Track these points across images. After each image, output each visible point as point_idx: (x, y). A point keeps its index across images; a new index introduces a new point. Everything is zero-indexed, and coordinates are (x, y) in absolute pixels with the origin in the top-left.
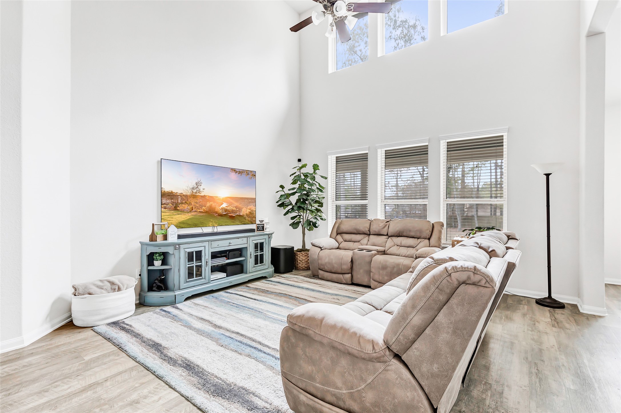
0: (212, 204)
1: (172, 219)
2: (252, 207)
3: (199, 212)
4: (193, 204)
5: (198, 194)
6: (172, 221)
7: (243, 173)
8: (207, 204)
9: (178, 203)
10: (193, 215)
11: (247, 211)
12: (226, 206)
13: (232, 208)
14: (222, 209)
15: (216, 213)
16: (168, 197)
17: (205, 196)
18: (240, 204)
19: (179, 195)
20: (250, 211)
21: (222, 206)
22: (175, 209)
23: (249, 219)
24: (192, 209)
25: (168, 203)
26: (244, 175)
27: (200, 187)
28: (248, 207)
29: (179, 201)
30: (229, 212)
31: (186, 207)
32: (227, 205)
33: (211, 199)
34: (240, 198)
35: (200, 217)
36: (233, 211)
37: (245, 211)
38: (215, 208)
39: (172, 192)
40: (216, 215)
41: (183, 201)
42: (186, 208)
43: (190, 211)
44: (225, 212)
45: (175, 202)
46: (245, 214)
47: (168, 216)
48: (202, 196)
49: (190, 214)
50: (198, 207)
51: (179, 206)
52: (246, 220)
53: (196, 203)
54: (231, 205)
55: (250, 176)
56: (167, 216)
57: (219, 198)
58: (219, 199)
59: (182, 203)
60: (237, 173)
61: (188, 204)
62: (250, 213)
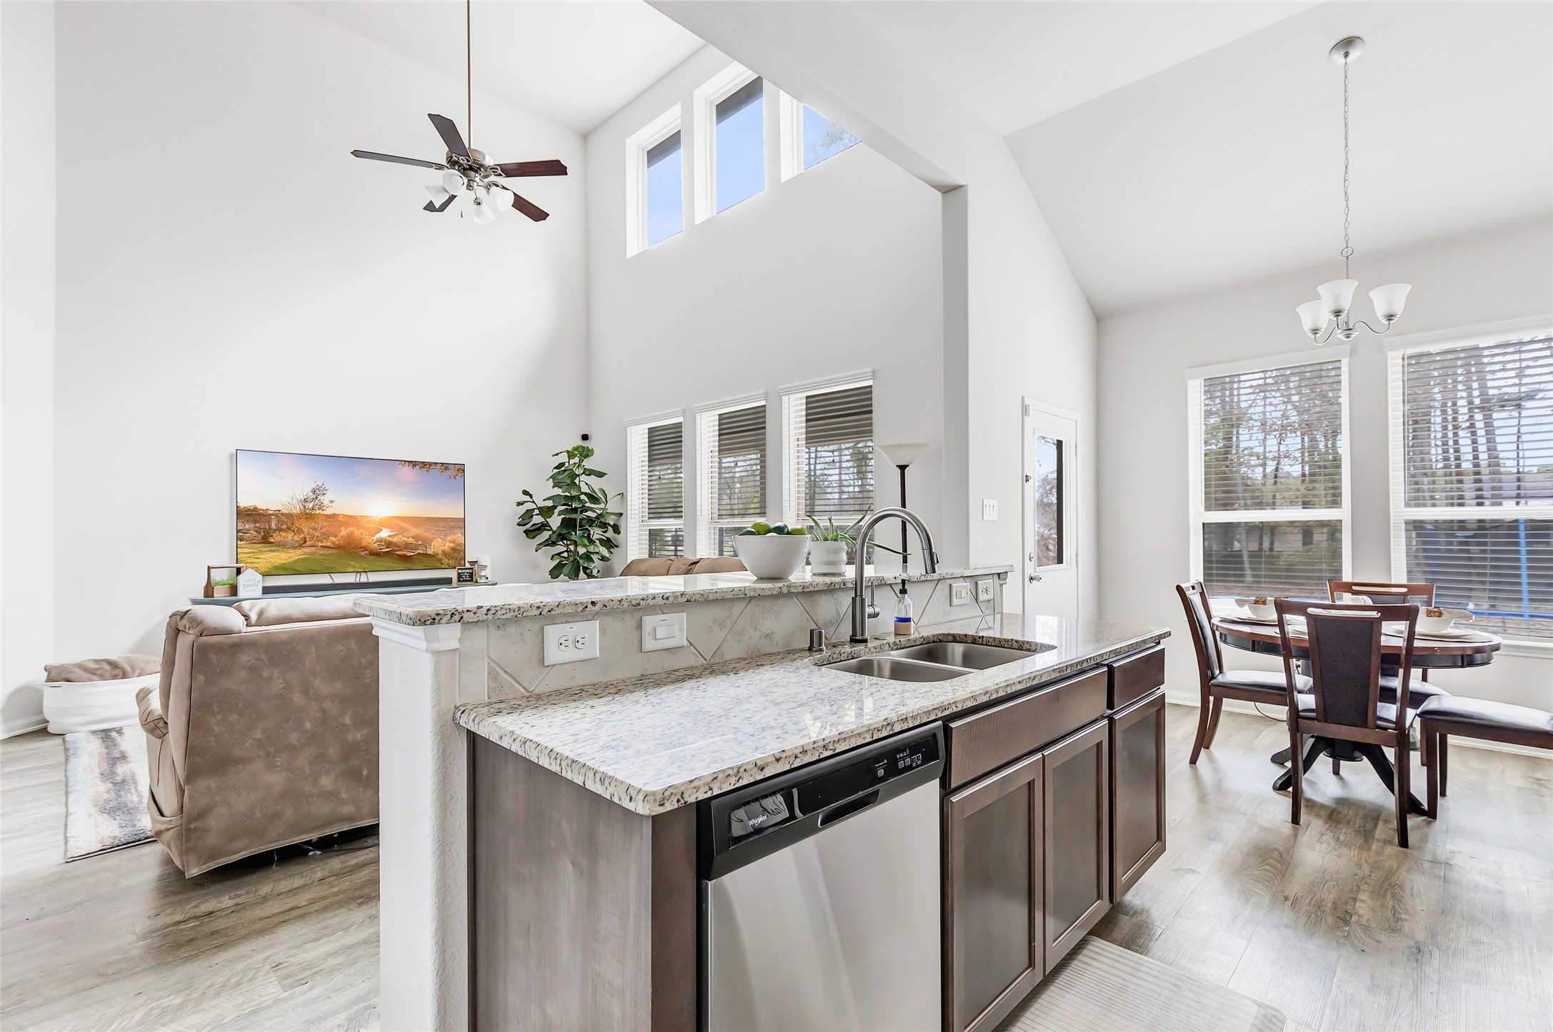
0: (353, 532)
1: (257, 560)
2: (458, 537)
3: (322, 546)
4: (306, 530)
5: (318, 512)
6: (258, 563)
7: (432, 467)
8: (341, 531)
9: (270, 529)
10: (306, 553)
11: (444, 546)
12: (389, 536)
13: (405, 539)
14: (378, 541)
15: (365, 549)
16: (247, 518)
17: (334, 516)
18: (425, 532)
19: (272, 515)
20: (451, 545)
21: (378, 536)
22: (265, 540)
23: (450, 562)
24: (305, 542)
25: (248, 530)
26: (434, 472)
27: (322, 498)
28: (449, 538)
29: (273, 526)
30: (396, 548)
31: (290, 536)
32: (393, 534)
33: (351, 520)
34: (426, 518)
35: (323, 558)
36: (407, 546)
37: (439, 545)
38: (361, 539)
39: (255, 509)
40: (363, 553)
41: (282, 525)
42: (290, 538)
43: (300, 546)
44: (387, 547)
45: (263, 527)
46: (440, 552)
47: (249, 555)
48: (327, 516)
49: (298, 551)
50: (317, 537)
51: (272, 536)
52: (442, 564)
53: (315, 529)
54: (401, 533)
55: (452, 472)
56: (246, 555)
57: (369, 519)
58: (371, 522)
59: (280, 530)
60: (417, 467)
61: (293, 531)
62: (453, 549)
